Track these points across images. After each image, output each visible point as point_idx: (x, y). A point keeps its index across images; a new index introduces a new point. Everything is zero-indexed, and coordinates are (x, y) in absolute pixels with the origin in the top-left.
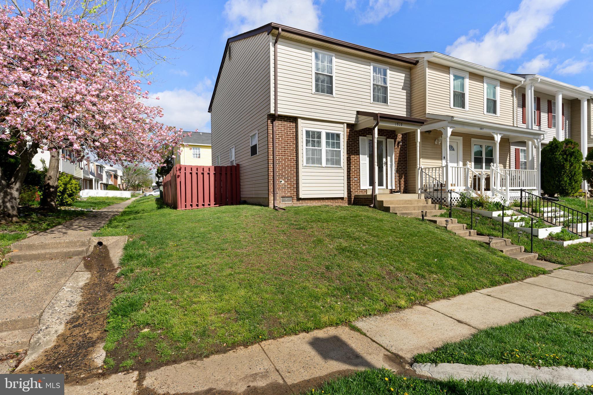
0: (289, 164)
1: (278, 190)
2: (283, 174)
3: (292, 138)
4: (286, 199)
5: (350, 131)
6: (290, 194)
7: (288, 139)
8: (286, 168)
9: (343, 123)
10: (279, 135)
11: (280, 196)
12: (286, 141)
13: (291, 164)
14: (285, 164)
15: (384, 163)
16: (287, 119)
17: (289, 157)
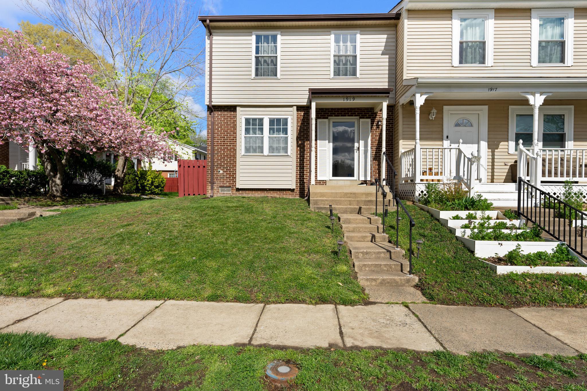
0: (228, 154)
1: (216, 180)
2: (221, 164)
3: (232, 127)
4: (226, 189)
5: (304, 114)
6: (229, 184)
7: (228, 129)
8: (225, 158)
9: (291, 106)
10: (218, 125)
11: (218, 186)
12: (226, 131)
13: (231, 154)
14: (224, 154)
15: (355, 148)
16: (227, 109)
17: (229, 147)
